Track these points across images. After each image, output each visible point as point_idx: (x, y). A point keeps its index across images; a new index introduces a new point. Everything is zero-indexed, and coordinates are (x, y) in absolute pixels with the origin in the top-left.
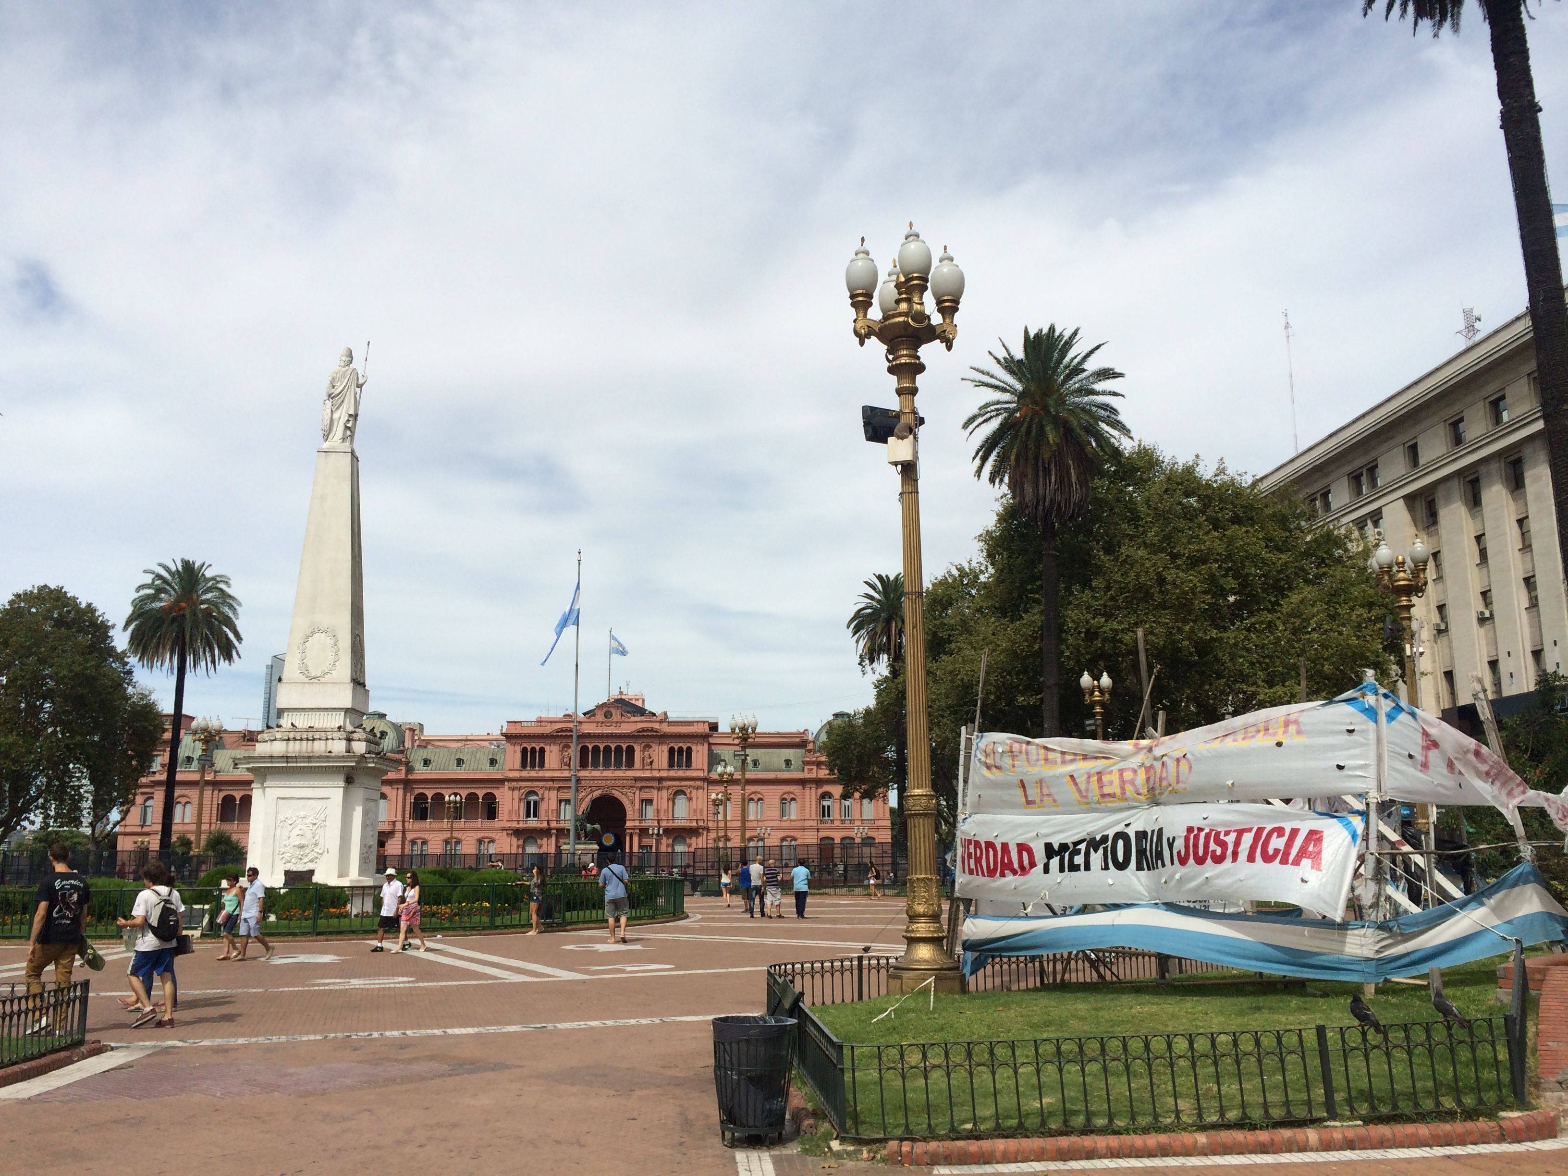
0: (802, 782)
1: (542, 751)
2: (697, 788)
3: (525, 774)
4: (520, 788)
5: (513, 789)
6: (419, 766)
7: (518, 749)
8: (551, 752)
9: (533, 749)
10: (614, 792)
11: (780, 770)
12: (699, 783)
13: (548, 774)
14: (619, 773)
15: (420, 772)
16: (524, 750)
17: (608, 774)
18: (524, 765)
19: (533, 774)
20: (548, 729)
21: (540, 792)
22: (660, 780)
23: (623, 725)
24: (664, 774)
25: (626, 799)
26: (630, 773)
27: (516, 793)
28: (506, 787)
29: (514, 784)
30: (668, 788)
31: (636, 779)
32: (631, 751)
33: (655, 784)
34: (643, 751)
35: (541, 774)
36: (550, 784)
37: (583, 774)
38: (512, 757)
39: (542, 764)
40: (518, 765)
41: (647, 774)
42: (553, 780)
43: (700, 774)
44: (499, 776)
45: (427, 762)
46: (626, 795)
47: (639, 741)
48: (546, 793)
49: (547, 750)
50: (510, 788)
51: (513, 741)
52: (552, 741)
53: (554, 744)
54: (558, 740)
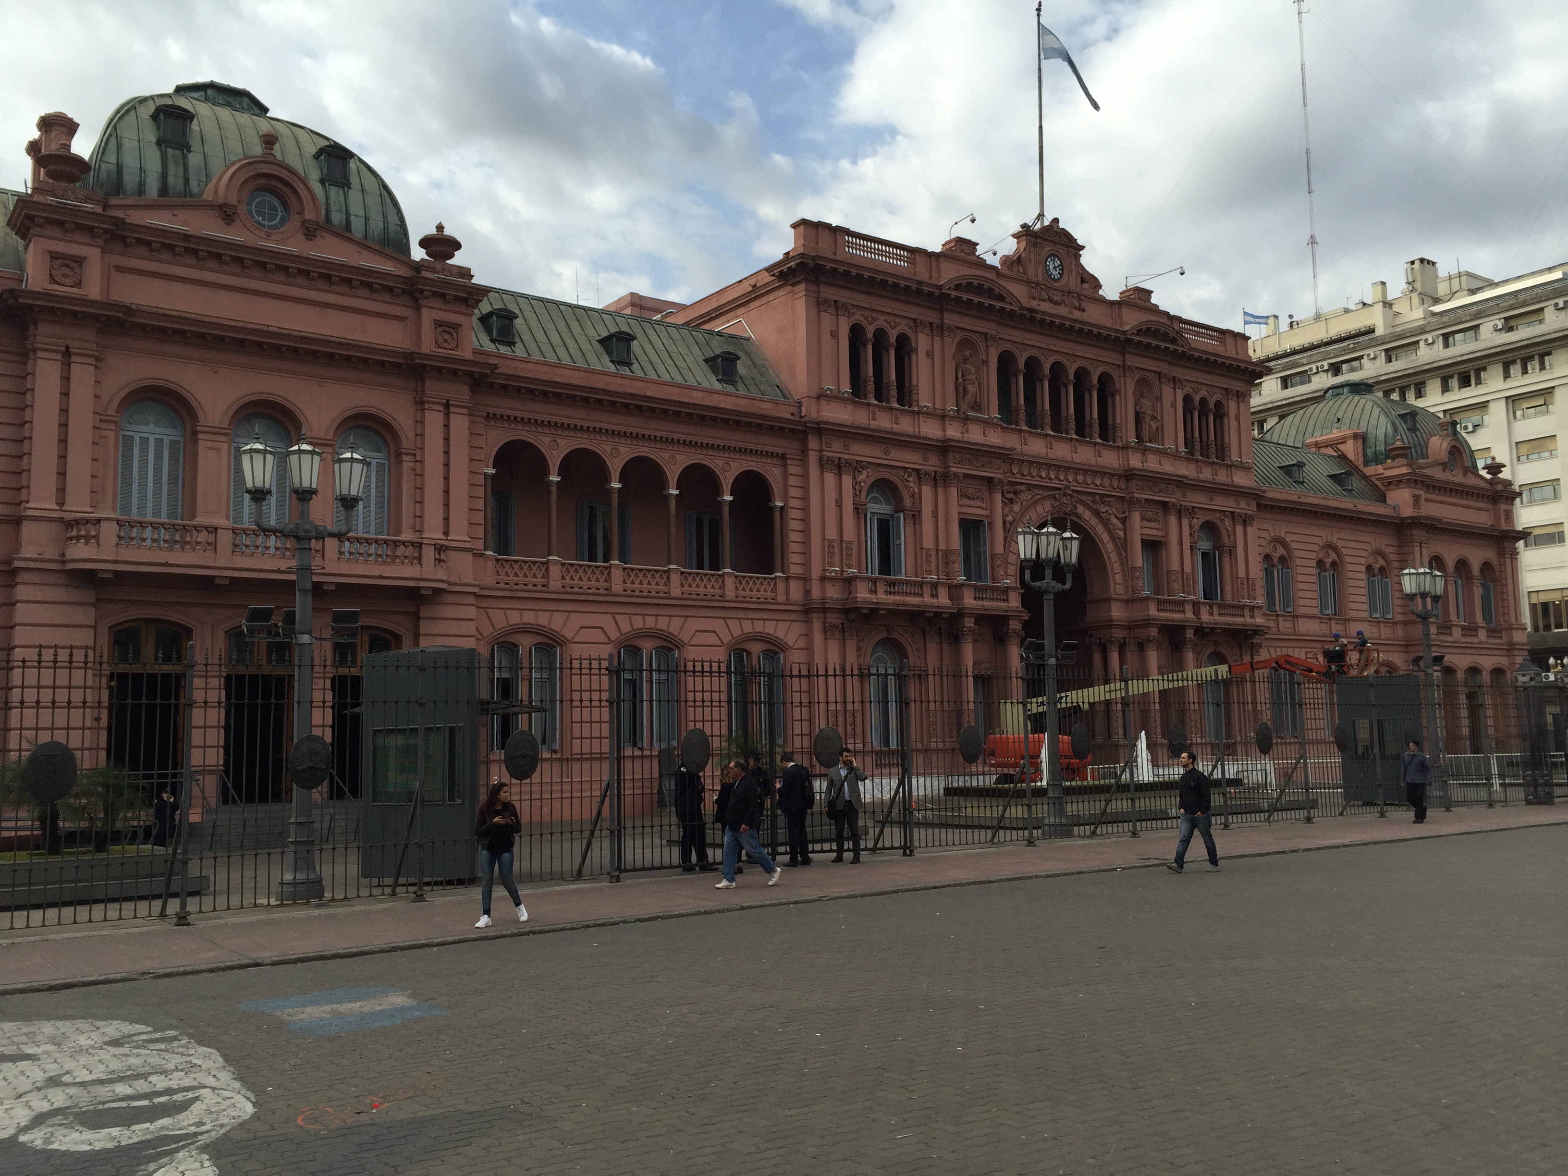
0: (1404, 527)
1: (904, 348)
2: (1246, 521)
3: (863, 417)
4: (858, 467)
5: (839, 467)
7: (841, 326)
8: (930, 355)
9: (882, 336)
10: (1080, 509)
12: (1244, 506)
13: (930, 430)
14: (1087, 454)
16: (857, 335)
17: (1061, 451)
18: (860, 385)
19: (885, 422)
20: (915, 275)
22: (1177, 485)
23: (1087, 306)
24: (1180, 470)
25: (1106, 538)
26: (1110, 459)
27: (845, 480)
28: (813, 458)
29: (836, 449)
30: (1192, 511)
31: (1129, 475)
32: (1107, 387)
34: (1139, 396)
35: (905, 425)
36: (935, 462)
37: (1011, 440)
38: (830, 356)
39: (907, 392)
40: (842, 382)
41: (1147, 463)
42: (944, 448)
43: (1243, 480)
44: (787, 414)
45: (502, 328)
46: (1106, 523)
47: (1132, 360)
48: (927, 491)
49: (922, 342)
50: (824, 464)
51: (829, 293)
52: (930, 316)
53: (940, 329)
54: (951, 319)
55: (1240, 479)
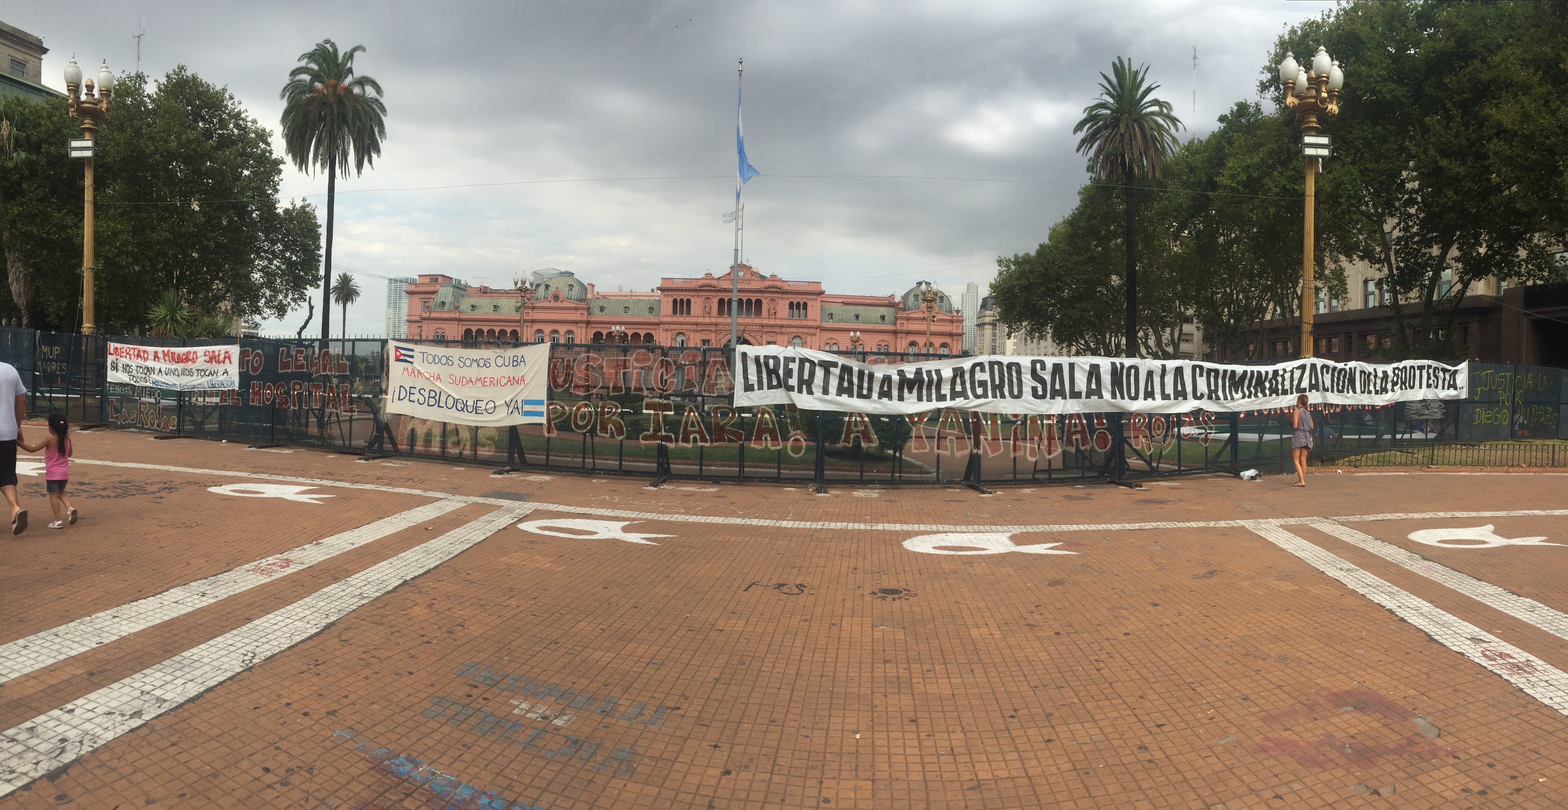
0: (895, 333)
1: (689, 302)
2: (812, 335)
3: (675, 319)
4: (671, 330)
5: (667, 330)
6: (597, 311)
7: (671, 300)
8: (696, 302)
9: (682, 300)
11: (877, 323)
12: (812, 331)
13: (693, 320)
14: (748, 321)
15: (597, 316)
16: (675, 301)
18: (675, 312)
19: (681, 319)
20: (693, 285)
21: (687, 333)
22: (782, 327)
23: (752, 282)
24: (785, 323)
26: (758, 321)
27: (669, 333)
28: (661, 329)
29: (667, 326)
30: (789, 333)
31: (763, 326)
32: (759, 303)
33: (778, 329)
34: (769, 303)
35: (688, 319)
36: (695, 327)
37: (721, 320)
38: (667, 307)
39: (689, 312)
40: (670, 312)
41: (772, 322)
42: (697, 324)
43: (814, 324)
44: (656, 320)
45: (602, 309)
46: (754, 338)
47: (766, 295)
48: (692, 334)
49: (693, 300)
50: (664, 330)
51: (666, 293)
52: (697, 294)
53: (699, 296)
54: (701, 294)
55: (810, 323)
